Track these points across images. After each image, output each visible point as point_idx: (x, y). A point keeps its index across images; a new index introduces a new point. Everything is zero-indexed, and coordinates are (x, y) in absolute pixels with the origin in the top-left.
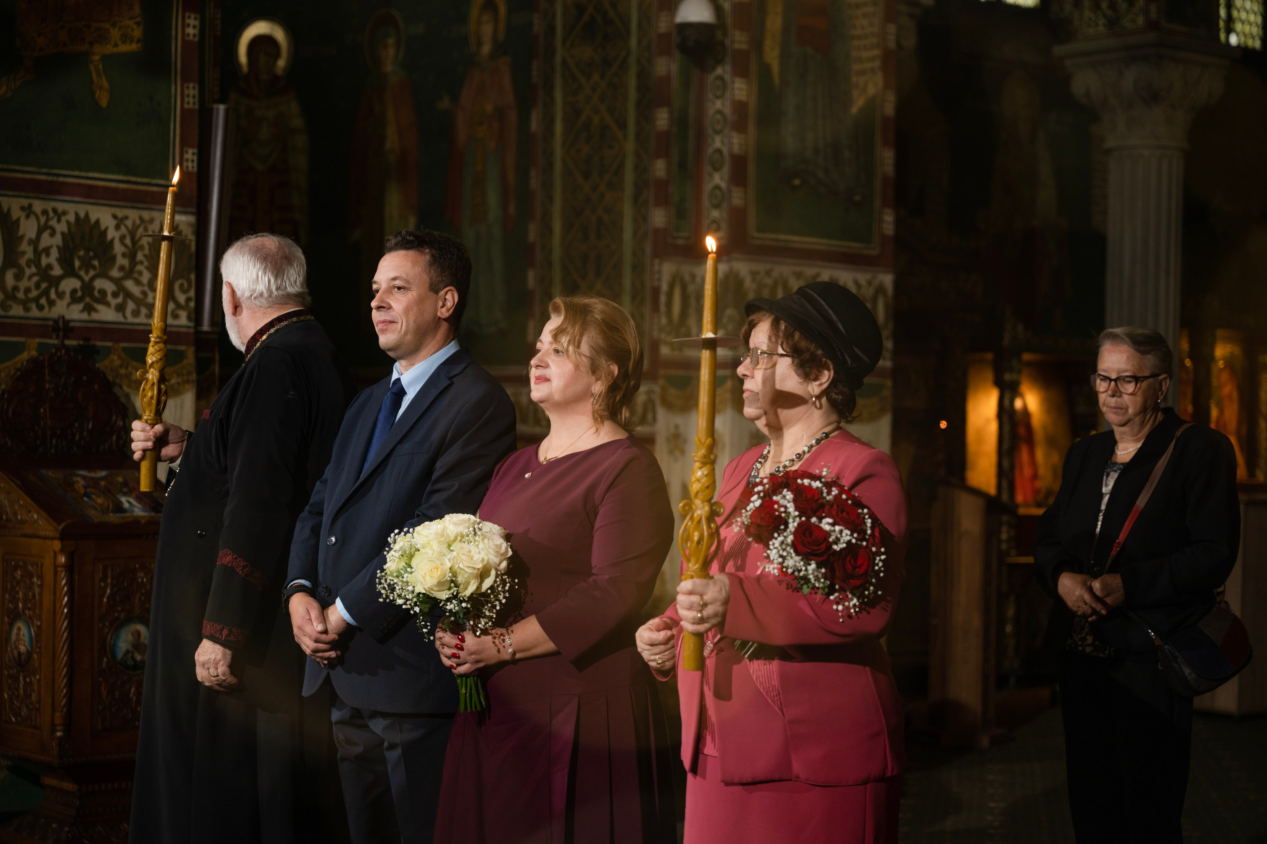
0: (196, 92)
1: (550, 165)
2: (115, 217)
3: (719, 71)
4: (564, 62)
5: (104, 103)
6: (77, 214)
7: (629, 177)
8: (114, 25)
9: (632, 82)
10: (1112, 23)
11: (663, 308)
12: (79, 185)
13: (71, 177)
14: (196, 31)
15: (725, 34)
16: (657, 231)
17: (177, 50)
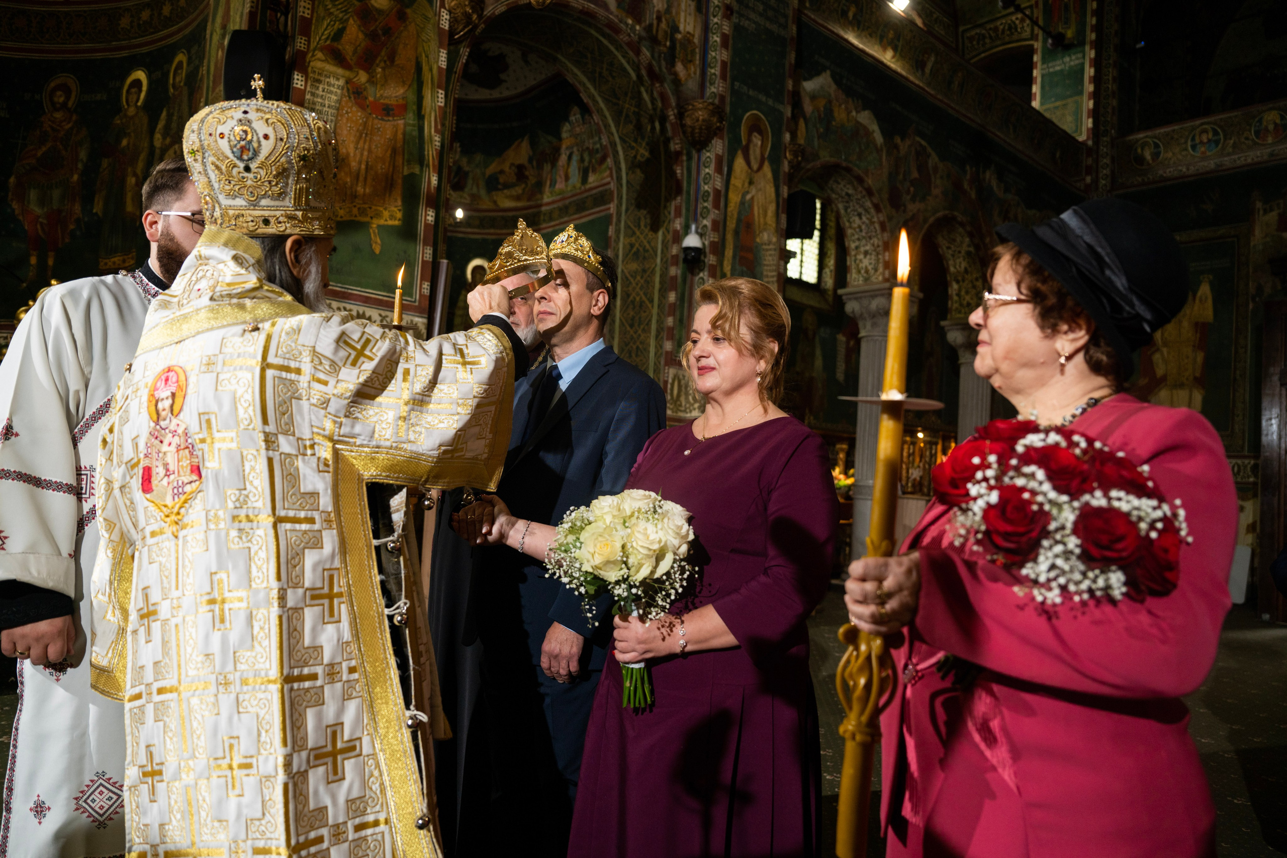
0: (431, 252)
1: (614, 321)
2: (380, 315)
3: (701, 275)
4: (623, 271)
5: (377, 251)
6: (358, 312)
7: (654, 326)
8: (385, 209)
9: (657, 279)
10: (866, 280)
11: (669, 391)
12: (360, 296)
13: (356, 290)
14: (433, 219)
15: (705, 257)
16: (667, 352)
17: (421, 228)
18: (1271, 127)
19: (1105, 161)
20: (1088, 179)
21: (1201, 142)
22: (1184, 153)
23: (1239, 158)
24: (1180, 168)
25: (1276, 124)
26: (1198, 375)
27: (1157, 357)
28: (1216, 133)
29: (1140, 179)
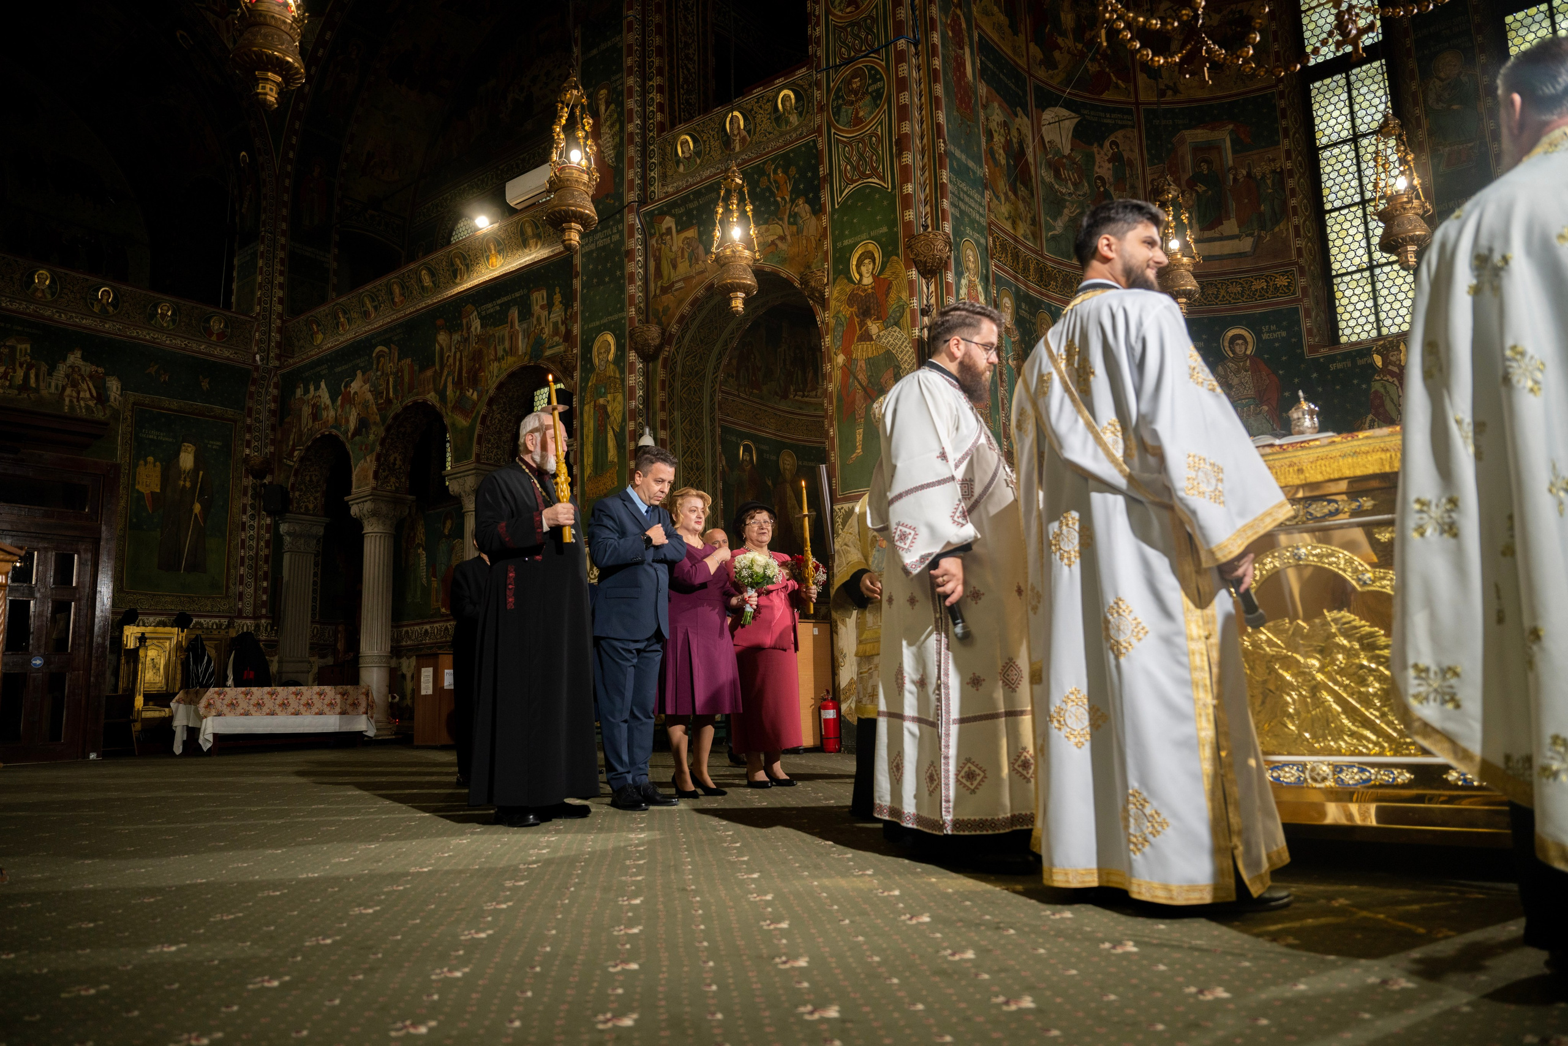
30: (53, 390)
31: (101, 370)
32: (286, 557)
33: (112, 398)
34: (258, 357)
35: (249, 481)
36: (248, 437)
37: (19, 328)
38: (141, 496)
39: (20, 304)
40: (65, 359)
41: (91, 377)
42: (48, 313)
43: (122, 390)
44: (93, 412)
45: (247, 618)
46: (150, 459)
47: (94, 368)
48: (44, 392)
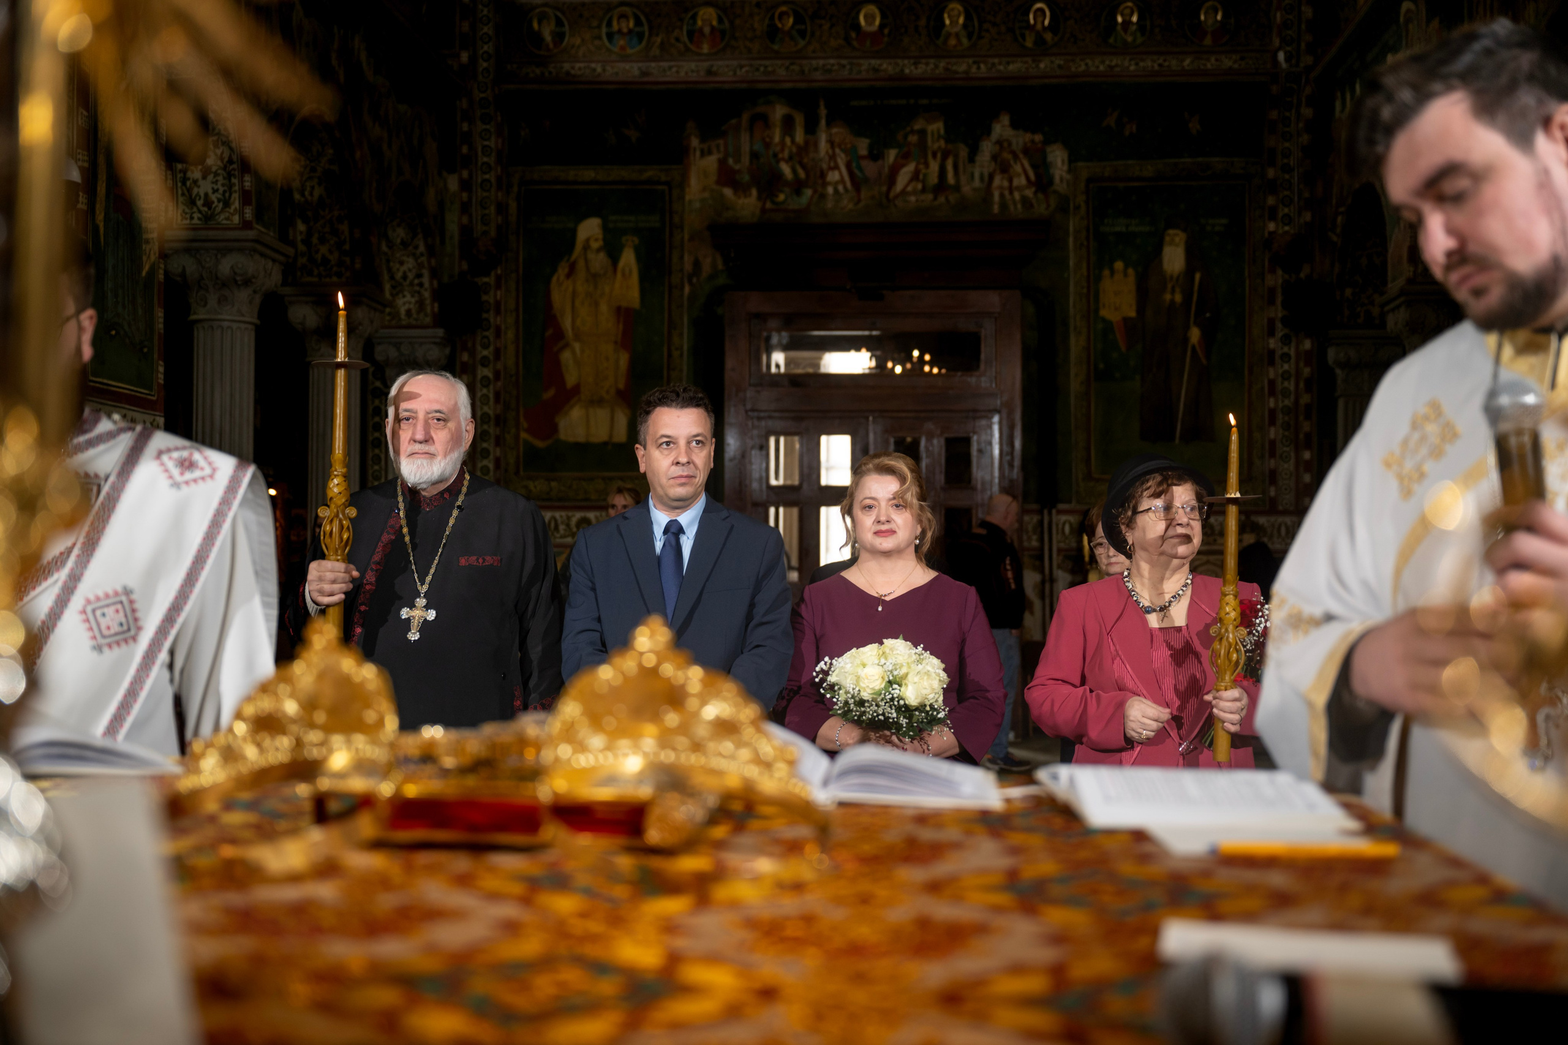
18: (707, 30)
19: (486, 29)
20: (465, 57)
21: (620, 31)
22: (597, 42)
23: (670, 68)
24: (593, 65)
25: (713, 28)
26: (621, 386)
27: (566, 356)
28: (638, 23)
29: (538, 71)
30: (977, 183)
31: (1038, 138)
32: (1341, 403)
33: (1057, 179)
34: (1281, 56)
35: (1275, 279)
36: (1271, 201)
37: (925, 102)
38: (1108, 326)
39: (927, 64)
40: (989, 132)
41: (1026, 151)
42: (963, 68)
43: (1070, 161)
44: (1032, 206)
45: (1285, 512)
46: (1119, 265)
47: (1028, 136)
48: (966, 189)
